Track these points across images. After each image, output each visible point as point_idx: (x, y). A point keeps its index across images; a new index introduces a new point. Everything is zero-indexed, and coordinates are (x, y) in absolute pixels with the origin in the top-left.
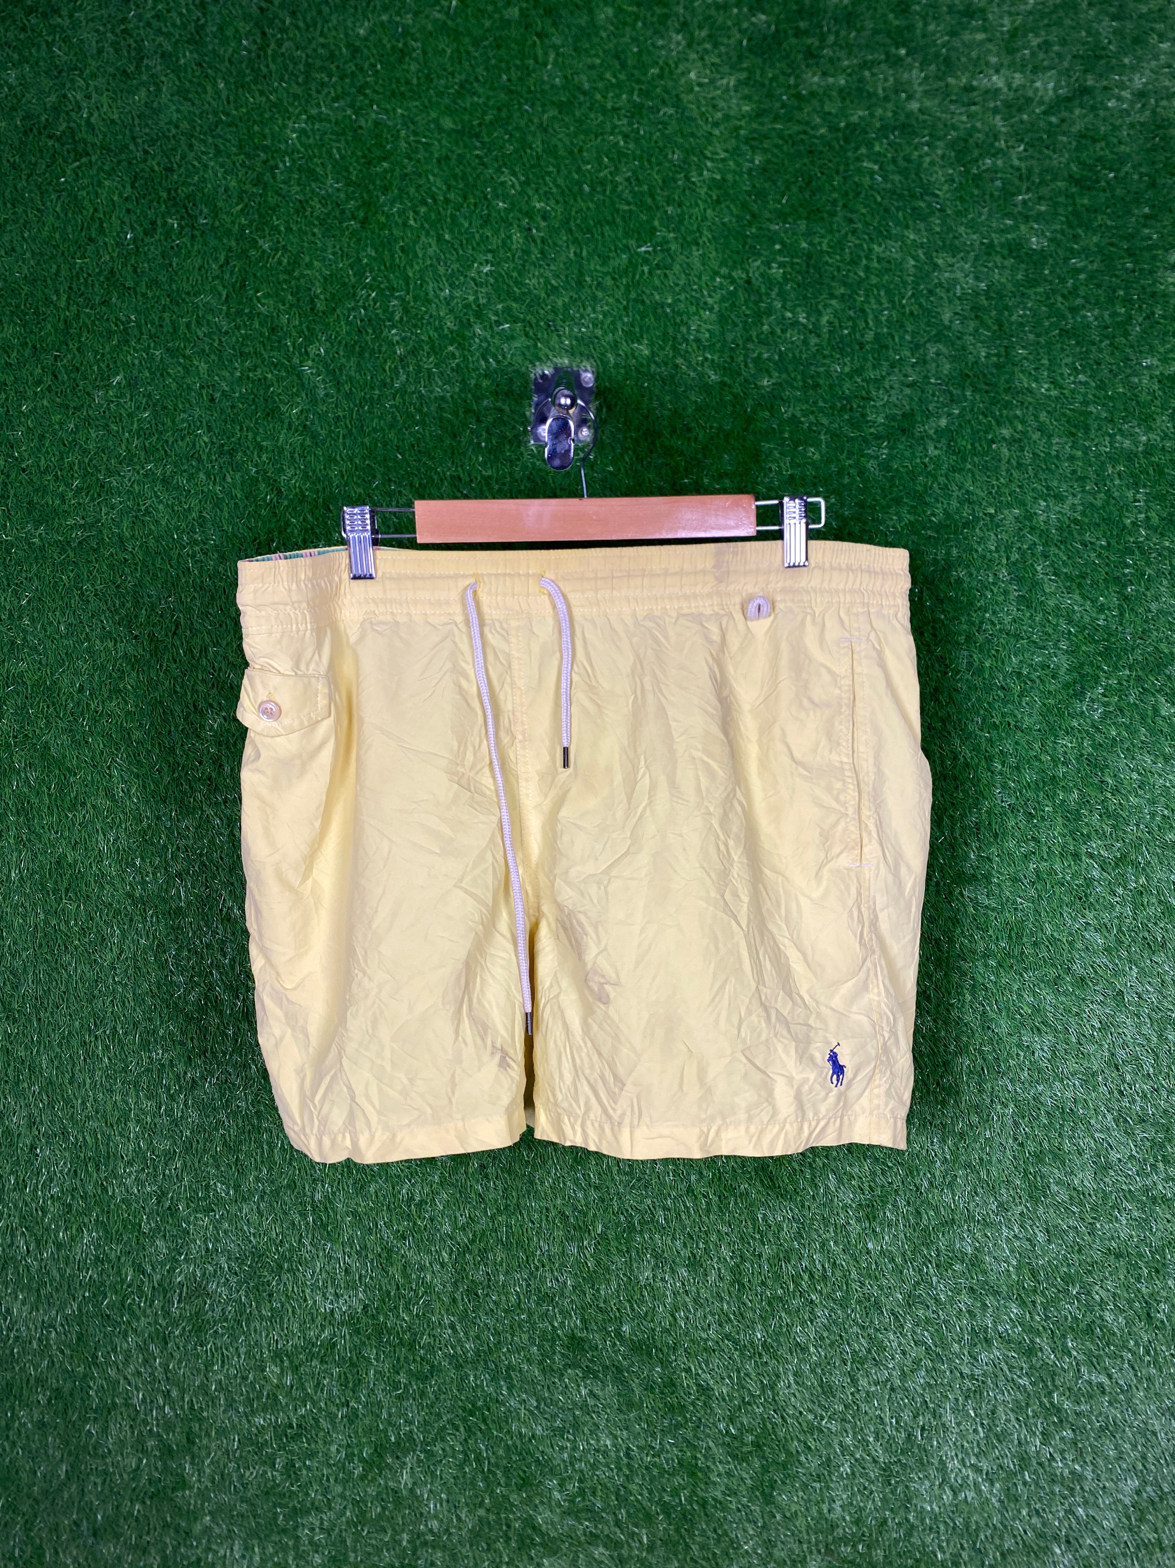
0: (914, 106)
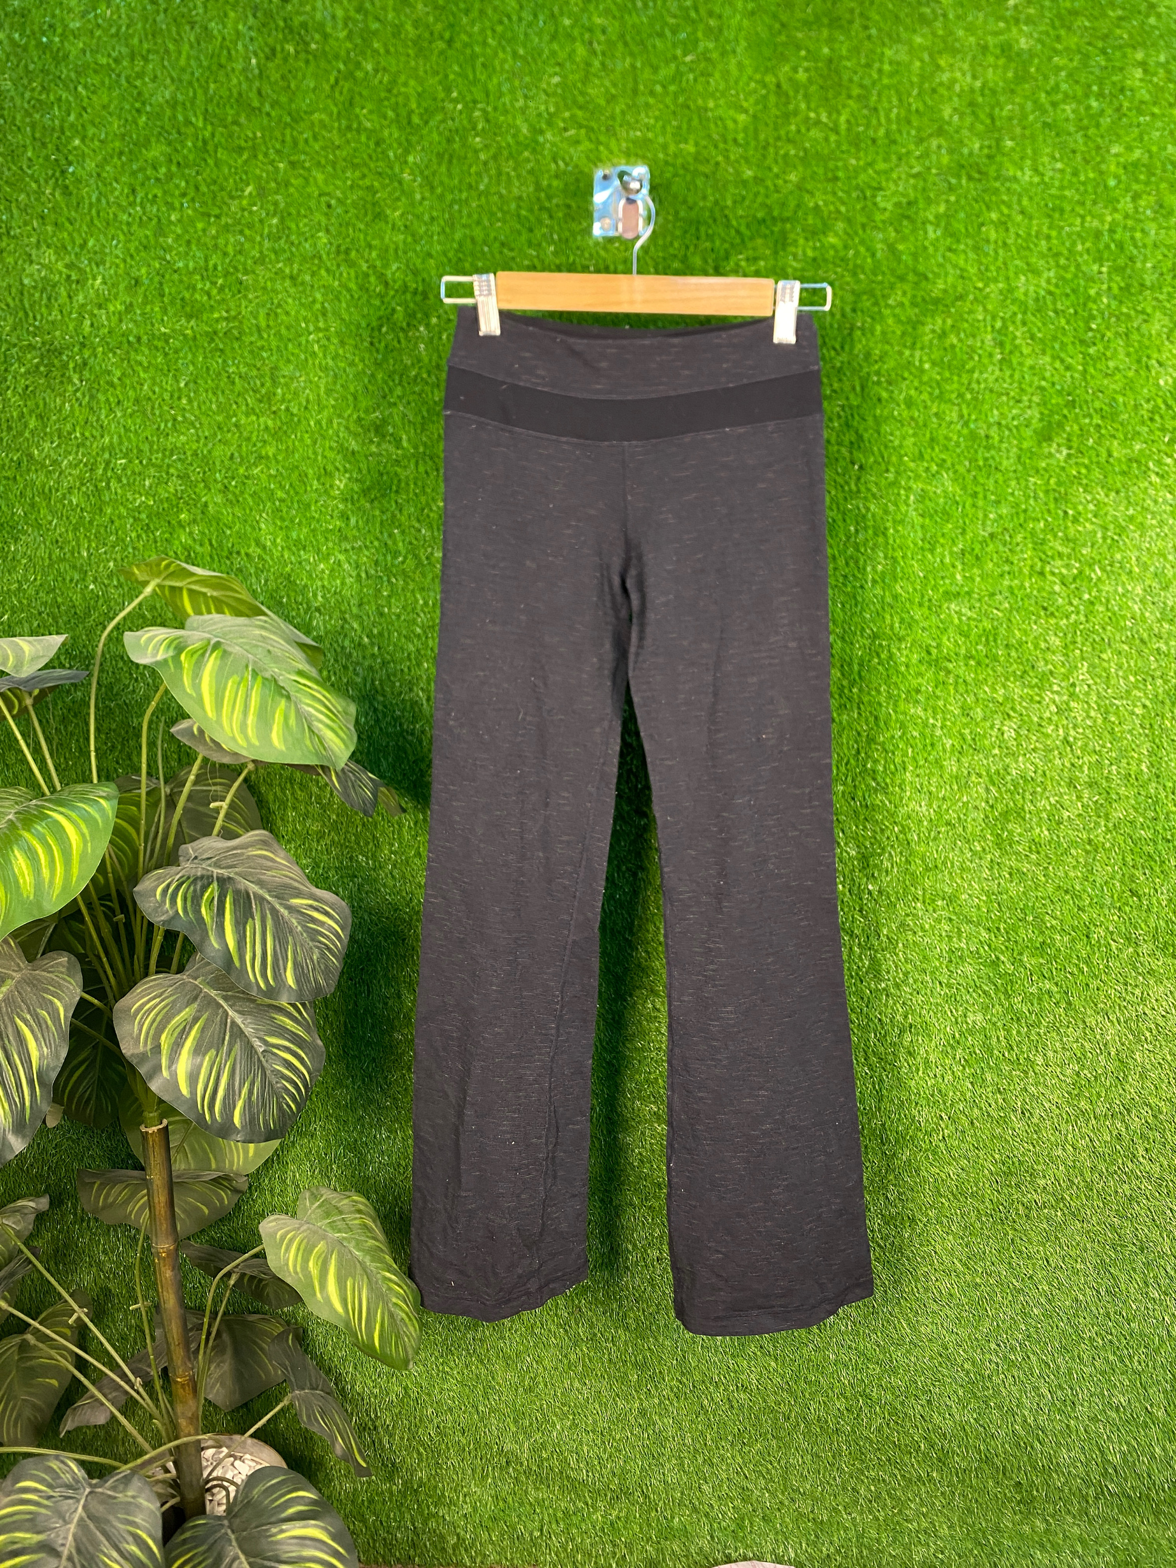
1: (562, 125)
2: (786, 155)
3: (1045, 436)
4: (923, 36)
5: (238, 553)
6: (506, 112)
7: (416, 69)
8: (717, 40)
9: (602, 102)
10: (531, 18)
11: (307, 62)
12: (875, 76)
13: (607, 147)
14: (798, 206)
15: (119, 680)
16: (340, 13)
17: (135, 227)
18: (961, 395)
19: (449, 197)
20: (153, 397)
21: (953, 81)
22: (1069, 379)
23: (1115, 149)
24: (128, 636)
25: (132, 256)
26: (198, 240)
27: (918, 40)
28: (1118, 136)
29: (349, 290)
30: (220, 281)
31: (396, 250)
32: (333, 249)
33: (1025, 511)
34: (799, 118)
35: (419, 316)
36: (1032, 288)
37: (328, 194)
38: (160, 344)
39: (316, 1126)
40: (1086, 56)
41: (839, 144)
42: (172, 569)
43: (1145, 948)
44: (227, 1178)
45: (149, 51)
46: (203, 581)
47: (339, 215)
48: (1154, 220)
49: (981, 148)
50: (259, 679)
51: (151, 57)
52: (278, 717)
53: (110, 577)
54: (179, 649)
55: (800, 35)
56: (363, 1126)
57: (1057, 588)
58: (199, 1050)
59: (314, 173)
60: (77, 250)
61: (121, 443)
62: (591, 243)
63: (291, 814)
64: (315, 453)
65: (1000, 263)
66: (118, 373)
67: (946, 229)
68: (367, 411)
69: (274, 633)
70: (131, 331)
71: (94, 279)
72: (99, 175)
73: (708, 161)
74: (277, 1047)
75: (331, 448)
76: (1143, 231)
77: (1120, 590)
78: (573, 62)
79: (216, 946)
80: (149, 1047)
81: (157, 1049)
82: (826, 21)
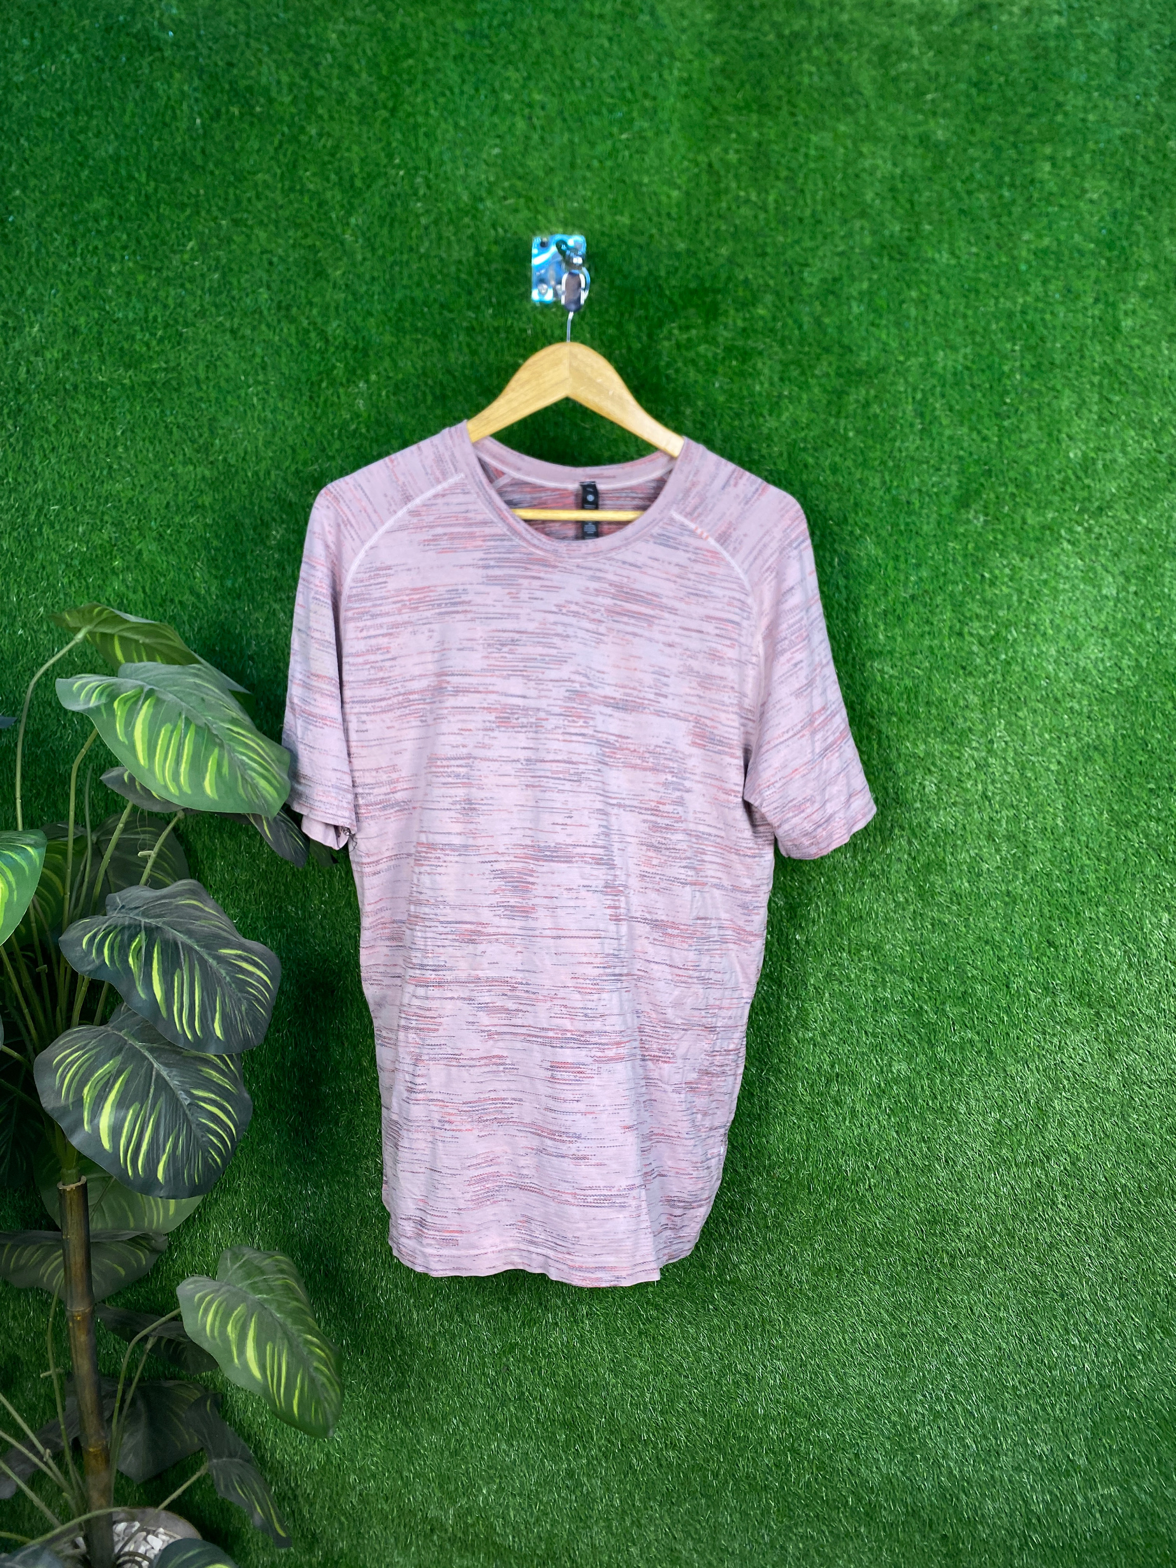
0: (845, 17)
1: (501, 193)
2: (717, 230)
3: (963, 503)
4: (847, 125)
5: (172, 601)
6: (448, 179)
7: (360, 136)
8: (651, 120)
9: (541, 174)
10: (472, 92)
11: (252, 124)
12: (802, 159)
13: (546, 217)
14: (729, 279)
15: (46, 727)
16: (285, 79)
17: (74, 277)
18: (883, 463)
19: (390, 259)
20: (89, 445)
21: (875, 167)
22: (985, 450)
23: (1026, 236)
24: (61, 684)
25: (71, 306)
26: (140, 290)
27: (842, 128)
28: (1029, 225)
29: (289, 345)
30: (160, 333)
31: (337, 308)
32: (274, 305)
33: (945, 574)
34: (730, 196)
35: (359, 372)
36: (950, 363)
37: (271, 252)
38: (97, 393)
39: (241, 1183)
40: (999, 150)
41: (767, 223)
42: (104, 615)
43: (1062, 998)
44: (145, 1237)
45: (93, 107)
46: (136, 628)
47: (280, 273)
48: (1063, 303)
49: (902, 230)
50: (192, 728)
51: (95, 113)
52: (211, 764)
53: (40, 622)
54: (112, 697)
55: (730, 119)
56: (289, 1182)
57: (975, 648)
58: (122, 1104)
59: (256, 231)
60: (15, 297)
61: (54, 489)
62: (528, 307)
63: (219, 863)
64: (251, 503)
65: (920, 338)
66: (53, 420)
67: (869, 305)
68: (305, 463)
69: (209, 681)
70: (68, 379)
71: (32, 327)
72: (39, 225)
73: (642, 233)
74: (204, 1100)
75: (268, 499)
76: (1052, 313)
77: (1035, 651)
78: (514, 135)
79: (143, 996)
80: (71, 1100)
81: (79, 1102)
82: (755, 107)
